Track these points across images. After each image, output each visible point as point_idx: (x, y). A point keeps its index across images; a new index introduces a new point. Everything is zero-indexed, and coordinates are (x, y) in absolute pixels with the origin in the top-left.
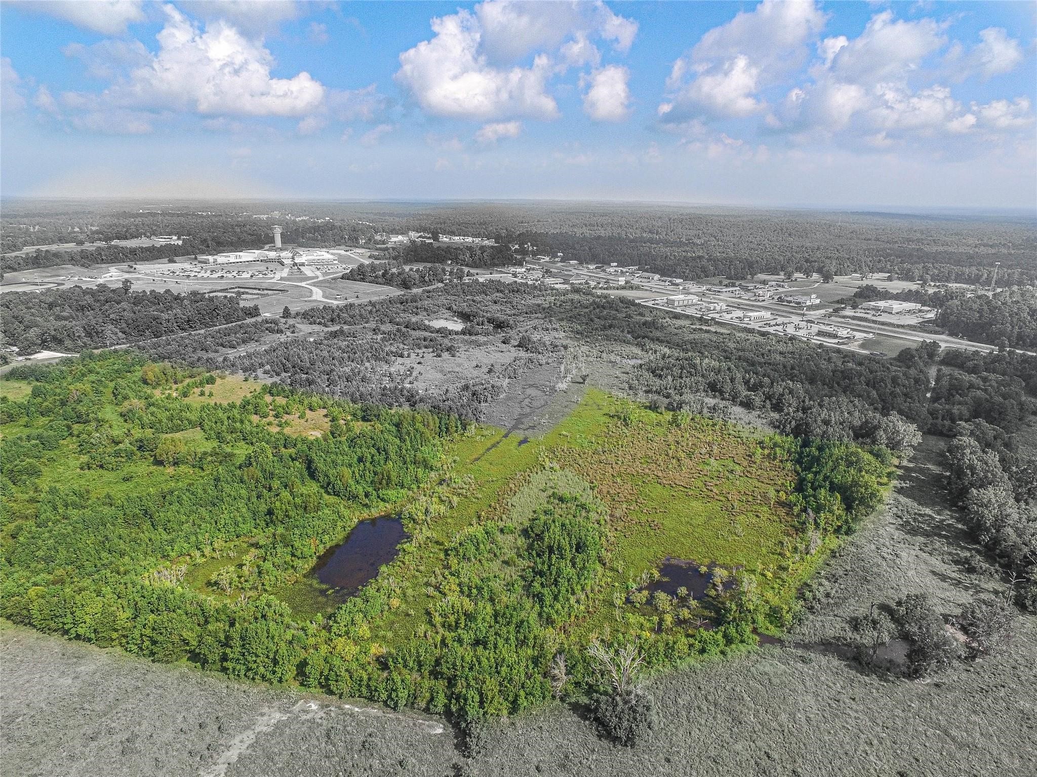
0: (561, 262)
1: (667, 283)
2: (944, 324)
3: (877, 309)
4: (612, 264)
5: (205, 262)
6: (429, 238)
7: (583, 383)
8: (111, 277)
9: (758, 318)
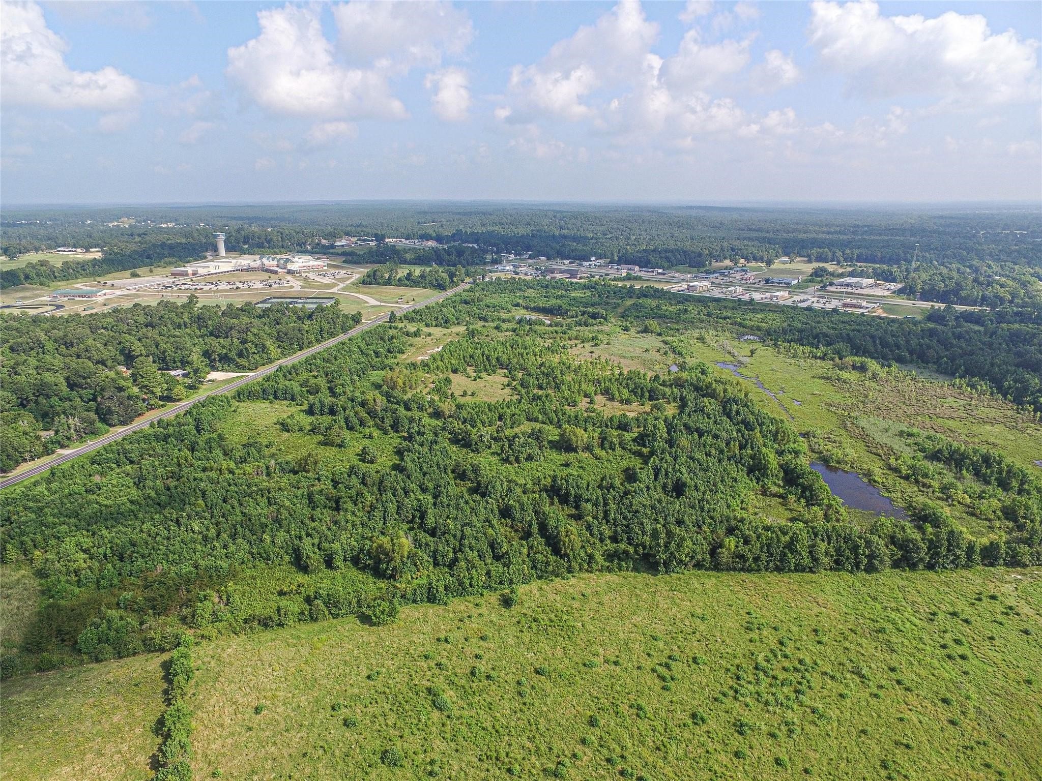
0: (530, 258)
1: (655, 273)
2: (909, 292)
4: (592, 259)
5: (183, 274)
6: (372, 241)
7: (752, 356)
8: (105, 294)
9: (782, 297)
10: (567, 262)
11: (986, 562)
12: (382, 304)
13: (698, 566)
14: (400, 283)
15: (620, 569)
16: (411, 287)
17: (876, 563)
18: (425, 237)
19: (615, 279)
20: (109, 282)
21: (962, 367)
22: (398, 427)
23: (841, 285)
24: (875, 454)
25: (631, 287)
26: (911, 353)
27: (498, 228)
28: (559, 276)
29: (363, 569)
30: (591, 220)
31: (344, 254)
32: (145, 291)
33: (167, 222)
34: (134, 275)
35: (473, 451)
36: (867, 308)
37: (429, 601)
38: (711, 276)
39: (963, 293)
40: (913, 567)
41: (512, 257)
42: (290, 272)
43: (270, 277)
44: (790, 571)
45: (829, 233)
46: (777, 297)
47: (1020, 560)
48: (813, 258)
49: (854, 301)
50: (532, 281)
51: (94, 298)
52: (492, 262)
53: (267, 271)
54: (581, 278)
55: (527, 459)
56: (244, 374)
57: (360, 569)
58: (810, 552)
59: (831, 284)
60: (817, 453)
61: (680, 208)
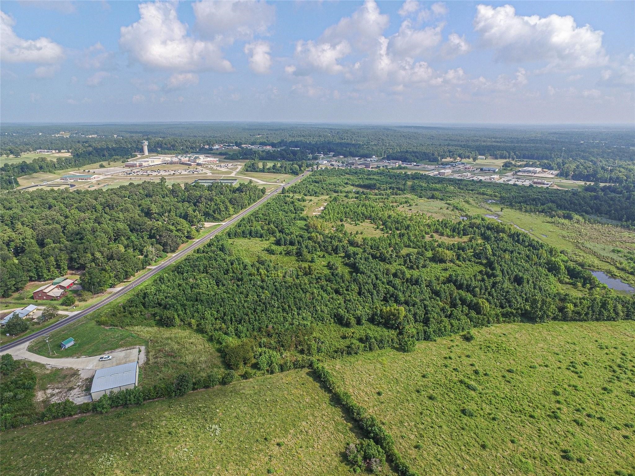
1: (412, 165)
5: (133, 166)
6: (234, 146)
7: (502, 211)
8: (94, 178)
9: (496, 178)
10: (357, 159)
12: (268, 183)
13: (555, 319)
14: (269, 171)
15: (514, 321)
18: (262, 144)
19: (392, 169)
20: (92, 171)
21: (625, 216)
22: (337, 251)
23: (524, 172)
24: (606, 262)
25: (405, 173)
28: (360, 167)
29: (378, 324)
30: (356, 134)
31: (221, 154)
32: (117, 176)
33: (91, 134)
34: (102, 166)
35: (388, 263)
36: (547, 184)
37: (425, 339)
38: (447, 167)
39: (600, 176)
41: (322, 156)
42: (198, 164)
43: (189, 168)
44: (604, 320)
45: (498, 142)
46: (493, 178)
48: (498, 156)
49: (539, 181)
51: (89, 180)
52: (313, 159)
53: (183, 164)
54: (372, 168)
56: (219, 223)
57: (375, 325)
58: (614, 310)
59: (519, 171)
60: (574, 261)
61: (401, 127)
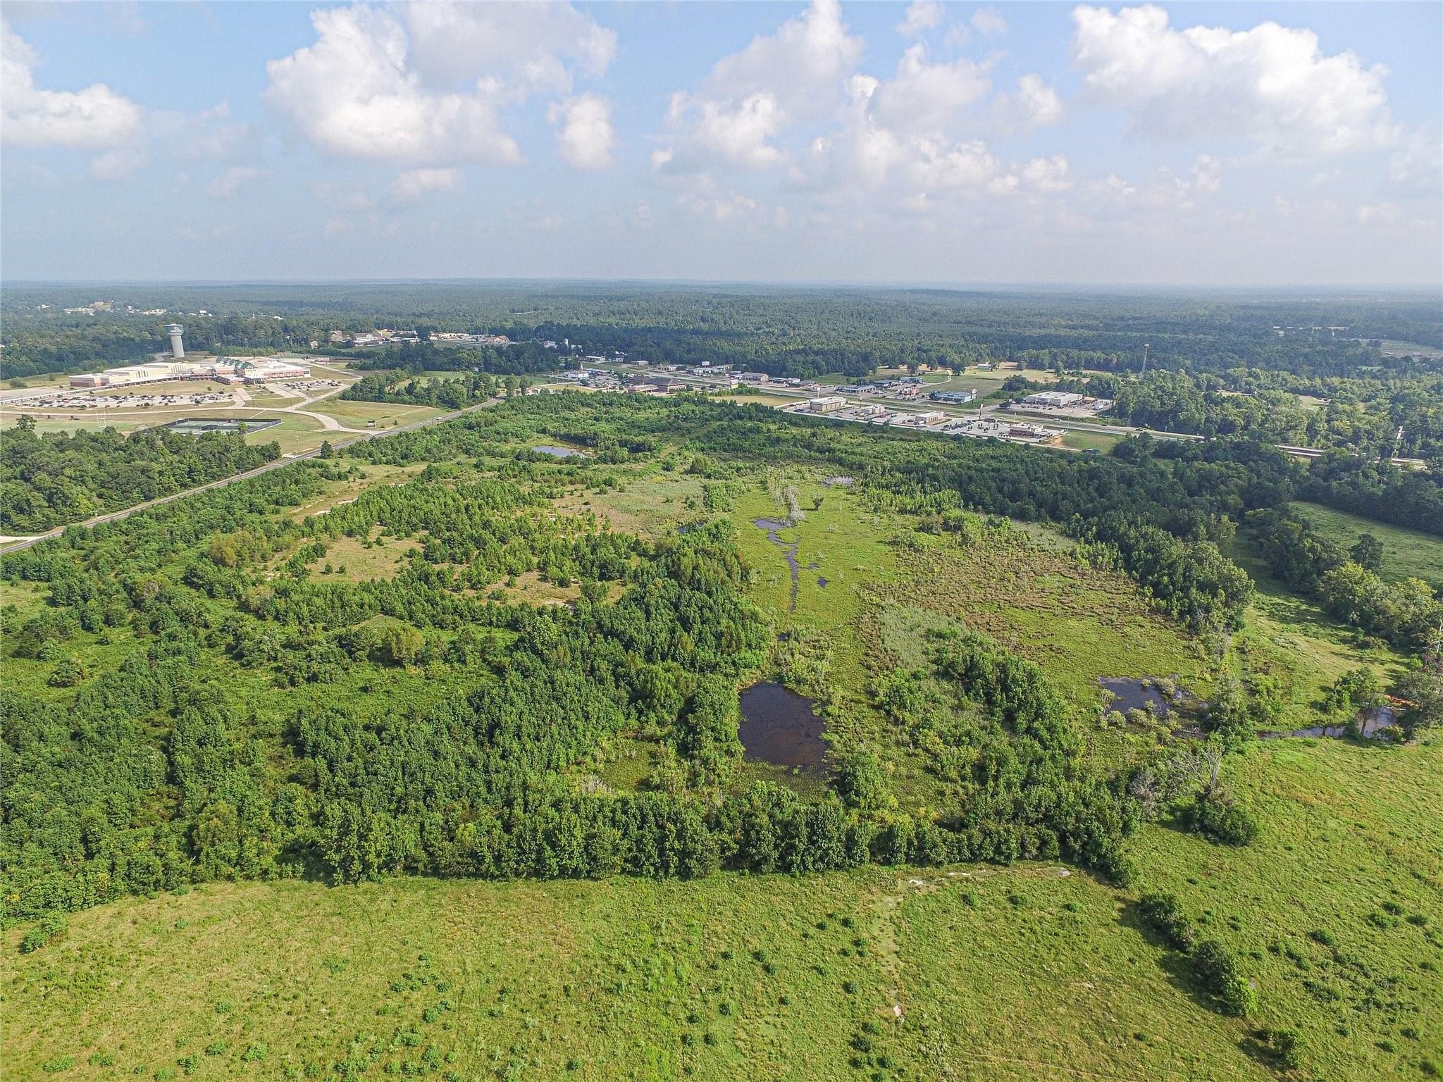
0: (624, 362)
1: (785, 385)
2: (1119, 413)
3: (1043, 402)
4: (704, 363)
5: (86, 384)
6: (413, 336)
7: (816, 509)
9: (932, 420)
10: (672, 368)
11: (880, 858)
12: (342, 429)
13: (410, 869)
14: (397, 398)
15: (281, 875)
16: (410, 403)
17: (692, 863)
18: (495, 332)
21: (1094, 528)
23: (1032, 403)
25: (732, 404)
26: (1040, 505)
27: (613, 320)
28: (641, 388)
31: (356, 355)
33: (158, 308)
36: (1041, 436)
38: (860, 389)
39: (1182, 416)
40: (756, 868)
41: (602, 359)
42: (245, 381)
43: (209, 389)
44: (552, 877)
45: (1074, 328)
46: (926, 419)
47: (928, 855)
48: (1024, 363)
49: (1030, 427)
50: (595, 395)
52: (564, 368)
53: (212, 380)
54: (671, 391)
55: (308, 680)
59: (1020, 401)
